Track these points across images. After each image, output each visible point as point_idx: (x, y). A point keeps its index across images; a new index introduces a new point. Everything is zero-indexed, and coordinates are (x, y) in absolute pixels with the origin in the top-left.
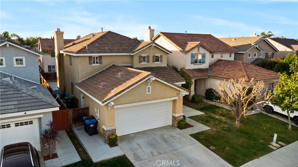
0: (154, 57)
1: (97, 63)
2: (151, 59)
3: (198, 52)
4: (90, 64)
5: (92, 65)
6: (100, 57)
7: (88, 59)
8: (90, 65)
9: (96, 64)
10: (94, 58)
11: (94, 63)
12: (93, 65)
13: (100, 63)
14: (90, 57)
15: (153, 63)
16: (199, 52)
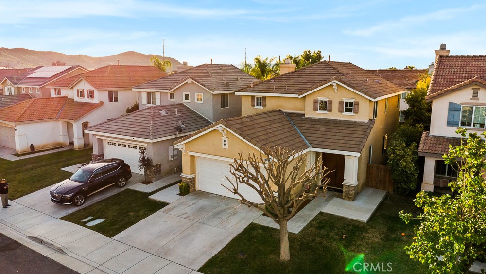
0: (341, 103)
1: (260, 105)
2: (335, 106)
3: (471, 99)
4: (253, 105)
5: (254, 107)
6: (265, 98)
7: (250, 99)
8: (252, 107)
9: (259, 107)
10: (257, 98)
11: (257, 105)
12: (256, 107)
13: (265, 106)
14: (253, 97)
15: (340, 113)
16: (478, 100)
